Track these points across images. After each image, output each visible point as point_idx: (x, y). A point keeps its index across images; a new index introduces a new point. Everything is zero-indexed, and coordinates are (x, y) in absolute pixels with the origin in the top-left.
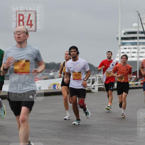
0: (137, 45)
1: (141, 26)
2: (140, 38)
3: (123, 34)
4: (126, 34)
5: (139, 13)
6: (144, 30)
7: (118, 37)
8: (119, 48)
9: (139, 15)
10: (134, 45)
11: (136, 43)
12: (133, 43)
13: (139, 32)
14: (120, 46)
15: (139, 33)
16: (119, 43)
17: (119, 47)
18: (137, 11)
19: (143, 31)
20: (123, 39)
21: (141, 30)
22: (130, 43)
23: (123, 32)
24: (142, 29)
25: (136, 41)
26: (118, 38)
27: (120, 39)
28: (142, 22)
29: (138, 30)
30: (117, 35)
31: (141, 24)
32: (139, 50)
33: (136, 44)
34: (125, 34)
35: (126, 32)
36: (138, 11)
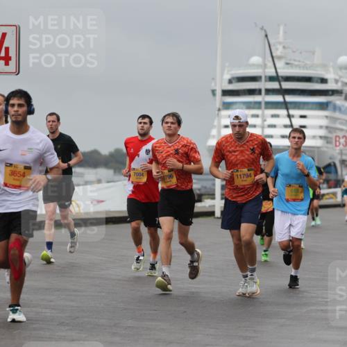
0: (260, 108)
1: (271, 64)
2: (268, 91)
3: (227, 82)
4: (233, 81)
5: (265, 31)
6: (277, 72)
7: (214, 88)
8: (218, 114)
9: (266, 36)
10: (253, 108)
11: (260, 103)
12: (250, 103)
13: (266, 77)
14: (219, 110)
15: (266, 81)
16: (218, 104)
17: (217, 112)
18: (262, 28)
19: (274, 74)
20: (226, 93)
21: (271, 72)
22: (244, 103)
23: (227, 77)
24: (273, 70)
25: (257, 98)
26: (214, 92)
27: (219, 93)
28: (274, 55)
29: (264, 72)
30: (213, 84)
31: (270, 59)
32: (265, 120)
33: (257, 106)
34: (230, 82)
35: (233, 78)
36: (265, 28)
